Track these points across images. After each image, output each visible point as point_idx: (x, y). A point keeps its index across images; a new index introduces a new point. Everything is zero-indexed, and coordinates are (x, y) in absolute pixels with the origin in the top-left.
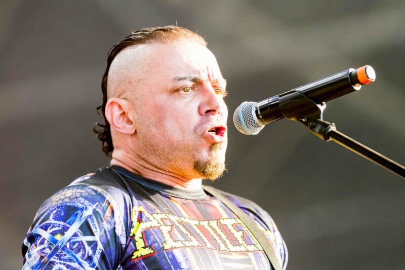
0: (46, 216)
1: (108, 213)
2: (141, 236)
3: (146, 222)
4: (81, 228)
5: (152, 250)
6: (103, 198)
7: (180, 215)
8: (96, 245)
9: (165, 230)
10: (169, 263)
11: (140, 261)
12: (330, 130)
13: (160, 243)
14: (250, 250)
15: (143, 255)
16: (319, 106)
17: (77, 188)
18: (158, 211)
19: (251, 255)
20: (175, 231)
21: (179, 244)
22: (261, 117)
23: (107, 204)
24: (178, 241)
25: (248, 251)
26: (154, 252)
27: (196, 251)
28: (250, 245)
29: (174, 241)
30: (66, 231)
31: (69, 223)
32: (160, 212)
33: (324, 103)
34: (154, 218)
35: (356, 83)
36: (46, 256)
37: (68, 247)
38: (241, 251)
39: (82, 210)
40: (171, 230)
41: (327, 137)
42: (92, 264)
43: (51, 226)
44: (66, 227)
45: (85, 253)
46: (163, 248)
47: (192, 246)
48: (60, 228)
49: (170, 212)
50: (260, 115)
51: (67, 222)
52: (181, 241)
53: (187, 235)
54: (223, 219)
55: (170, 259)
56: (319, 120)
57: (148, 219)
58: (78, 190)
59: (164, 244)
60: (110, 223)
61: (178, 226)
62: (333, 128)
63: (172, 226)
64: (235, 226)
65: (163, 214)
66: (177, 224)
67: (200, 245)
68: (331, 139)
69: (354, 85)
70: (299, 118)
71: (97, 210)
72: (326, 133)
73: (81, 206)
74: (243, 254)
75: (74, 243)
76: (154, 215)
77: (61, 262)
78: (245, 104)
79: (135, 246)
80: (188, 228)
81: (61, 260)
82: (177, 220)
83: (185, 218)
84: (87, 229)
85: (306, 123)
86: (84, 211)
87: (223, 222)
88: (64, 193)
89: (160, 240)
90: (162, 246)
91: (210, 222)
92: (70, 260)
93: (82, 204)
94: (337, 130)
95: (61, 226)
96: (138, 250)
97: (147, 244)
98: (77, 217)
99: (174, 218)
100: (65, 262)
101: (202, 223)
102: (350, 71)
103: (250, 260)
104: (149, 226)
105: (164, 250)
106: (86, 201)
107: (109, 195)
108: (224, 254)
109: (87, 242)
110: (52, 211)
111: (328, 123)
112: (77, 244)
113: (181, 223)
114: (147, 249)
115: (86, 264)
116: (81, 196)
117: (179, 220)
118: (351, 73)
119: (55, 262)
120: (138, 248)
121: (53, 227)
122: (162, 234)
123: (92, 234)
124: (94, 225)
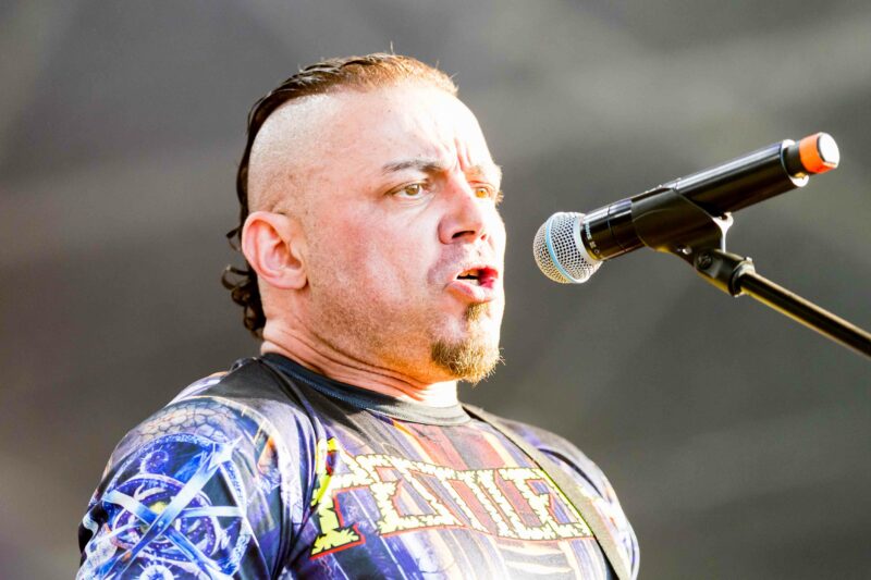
0: (131, 465)
1: (265, 458)
2: (332, 506)
3: (342, 475)
4: (206, 489)
5: (355, 534)
6: (252, 426)
7: (415, 459)
8: (239, 526)
9: (382, 491)
10: (392, 561)
11: (330, 558)
12: (741, 273)
13: (371, 521)
14: (563, 535)
15: (335, 545)
16: (717, 221)
17: (197, 407)
18: (368, 450)
19: (565, 546)
20: (405, 495)
21: (413, 523)
22: (593, 245)
23: (261, 440)
24: (409, 516)
25: (559, 538)
26: (359, 540)
27: (452, 534)
28: (565, 525)
29: (400, 517)
30: (175, 494)
31: (179, 479)
32: (372, 452)
33: (728, 214)
34: (360, 466)
35: (797, 172)
36: (130, 547)
37: (178, 527)
38: (543, 539)
39: (209, 450)
40: (395, 494)
41: (734, 289)
42: (226, 566)
43: (143, 486)
44: (174, 486)
45: (214, 542)
46: (380, 530)
47: (441, 525)
48: (161, 490)
49: (394, 452)
50: (591, 241)
51: (177, 475)
52: (417, 517)
53: (430, 501)
54: (507, 469)
55: (395, 553)
56: (718, 251)
57: (347, 470)
58: (199, 411)
59: (379, 523)
60: (269, 478)
61: (411, 483)
62: (748, 268)
63: (398, 482)
64: (533, 484)
65: (380, 457)
66: (408, 477)
67: (459, 523)
68: (744, 292)
69: (793, 175)
70: (675, 247)
71: (242, 451)
72: (734, 279)
73: (206, 442)
74: (548, 545)
75: (191, 521)
76: (359, 459)
77: (159, 559)
78: (558, 218)
79: (319, 526)
80: (432, 485)
81: (160, 554)
82: (409, 469)
83: (425, 464)
84: (219, 491)
85: (689, 259)
86: (213, 453)
87: (505, 475)
88: (167, 417)
89: (372, 514)
90: (375, 527)
91: (479, 472)
92: (181, 557)
93: (209, 438)
94: (757, 272)
95: (163, 485)
96: (325, 535)
97: (344, 524)
98: (198, 466)
99: (402, 465)
100: (169, 561)
101: (461, 476)
102: (784, 146)
103: (563, 556)
104: (347, 485)
105: (380, 534)
106: (217, 433)
107: (265, 419)
108: (509, 543)
109: (219, 518)
110: (143, 455)
111: (736, 257)
112: (196, 524)
113: (417, 474)
114: (344, 532)
115: (214, 567)
116: (207, 422)
117: (413, 468)
118: (786, 150)
119: (148, 560)
120: (324, 532)
121: (145, 488)
122: (376, 501)
123: (231, 502)
124: (235, 484)
